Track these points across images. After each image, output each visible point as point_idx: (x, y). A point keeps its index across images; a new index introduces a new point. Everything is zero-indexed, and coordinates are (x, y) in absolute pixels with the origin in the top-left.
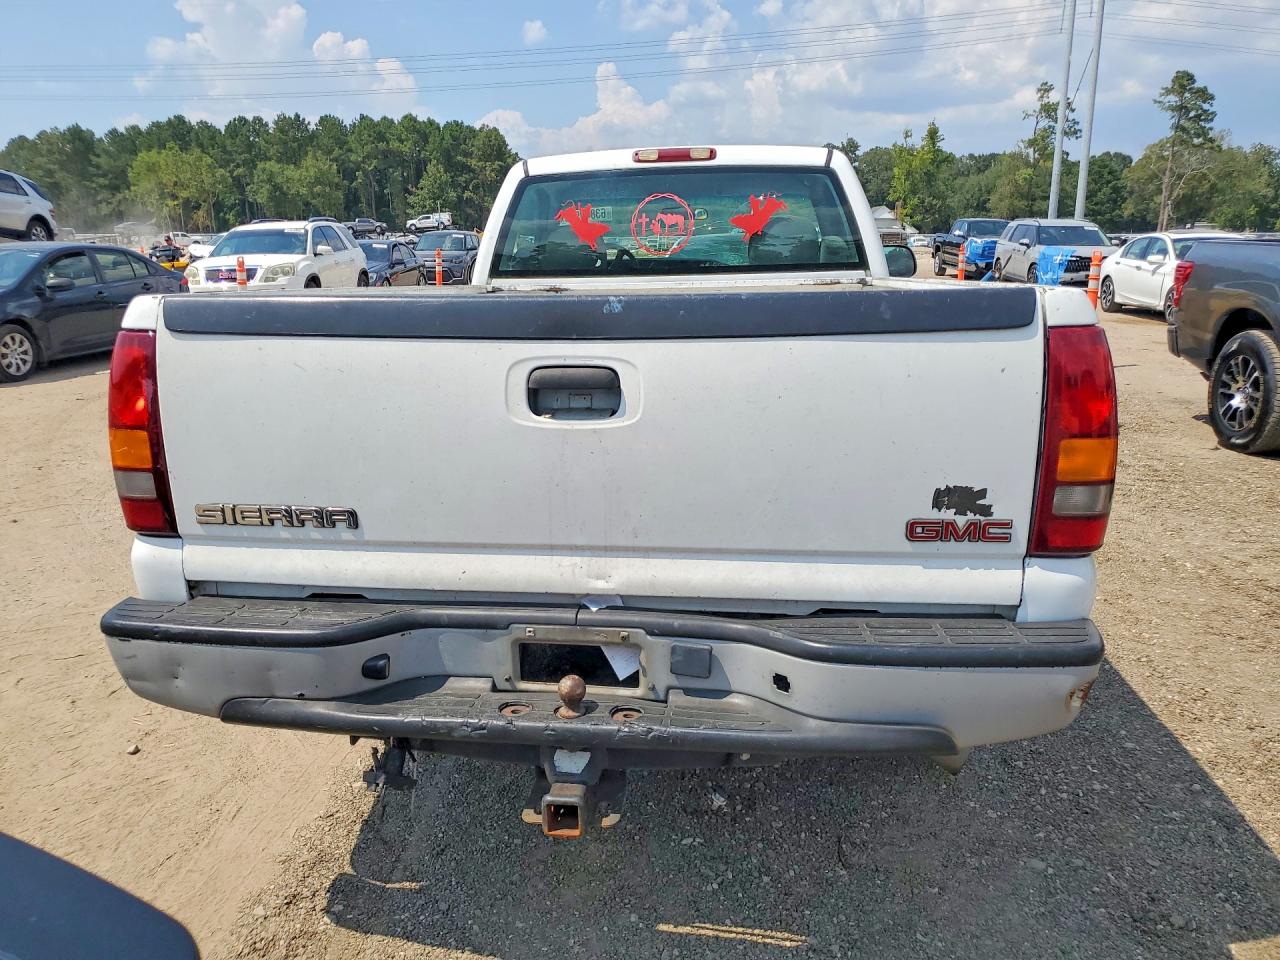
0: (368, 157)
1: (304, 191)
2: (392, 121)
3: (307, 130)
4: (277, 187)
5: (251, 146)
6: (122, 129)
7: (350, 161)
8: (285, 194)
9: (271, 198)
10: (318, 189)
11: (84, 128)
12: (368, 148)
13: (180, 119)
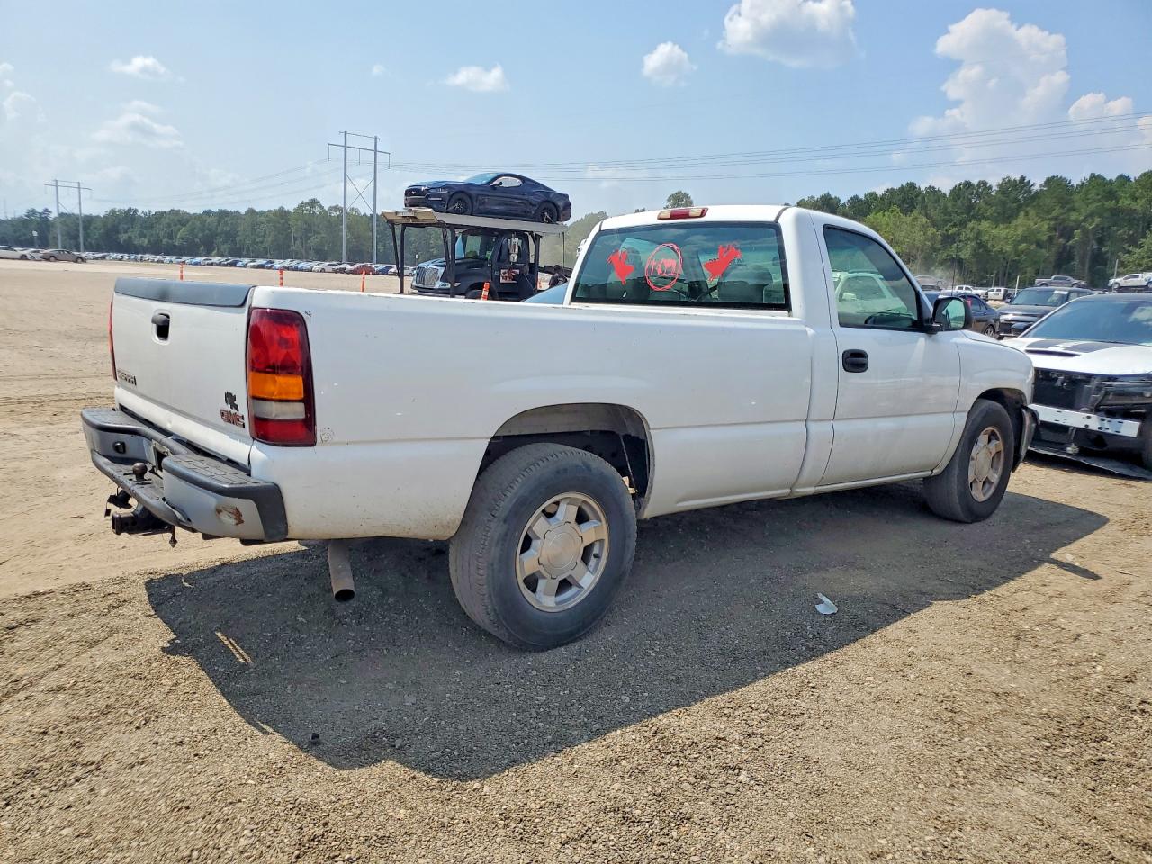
0: (1092, 215)
1: (1008, 248)
2: (1128, 179)
3: (1030, 192)
4: (981, 245)
5: (971, 207)
6: (862, 196)
7: (1070, 220)
8: (988, 251)
9: (975, 254)
10: (1023, 246)
11: (833, 196)
12: (1093, 207)
13: (912, 186)
